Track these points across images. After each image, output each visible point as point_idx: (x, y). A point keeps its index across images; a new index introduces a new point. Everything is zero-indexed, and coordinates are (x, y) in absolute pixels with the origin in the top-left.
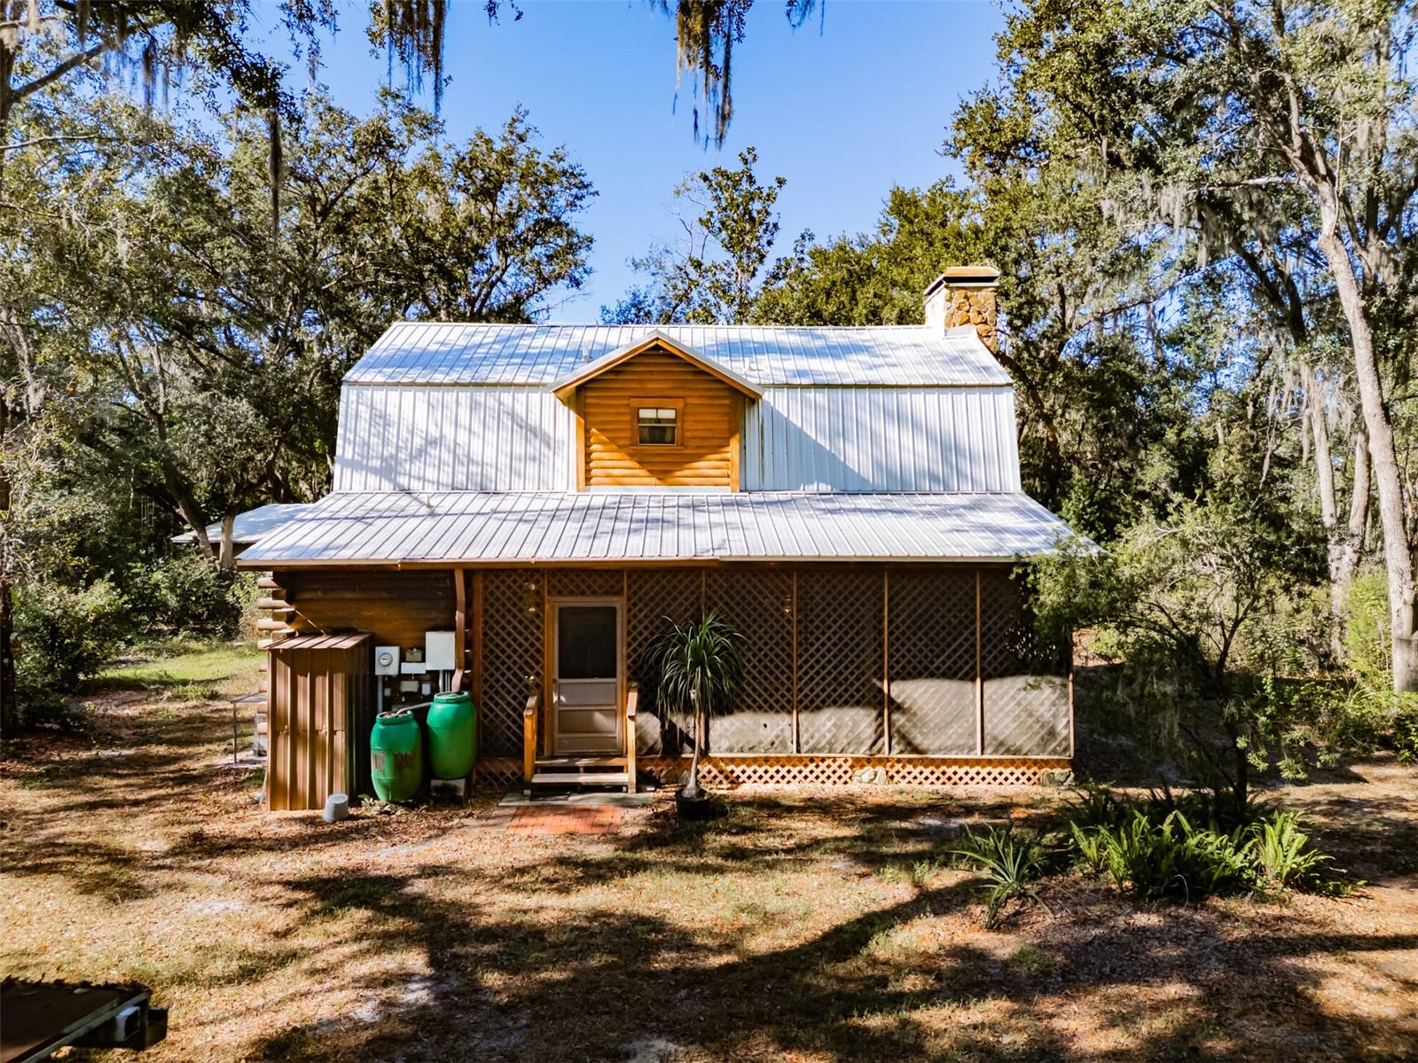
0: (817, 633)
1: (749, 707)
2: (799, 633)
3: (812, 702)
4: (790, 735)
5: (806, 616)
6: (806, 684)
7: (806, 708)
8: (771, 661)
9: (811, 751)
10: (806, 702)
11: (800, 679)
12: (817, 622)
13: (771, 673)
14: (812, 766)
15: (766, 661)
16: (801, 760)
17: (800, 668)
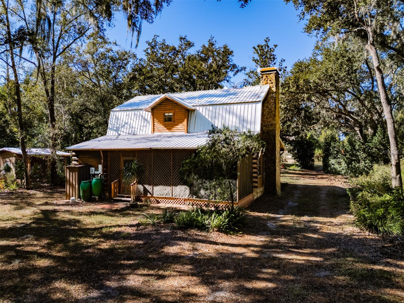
0: (177, 167)
1: (162, 185)
2: (173, 167)
3: (176, 184)
4: (171, 192)
5: (175, 163)
6: (174, 180)
7: (174, 185)
8: (167, 174)
9: (175, 196)
10: (174, 184)
11: (173, 178)
12: (177, 164)
13: (167, 177)
14: (175, 200)
15: (166, 174)
16: (173, 198)
17: (173, 175)
